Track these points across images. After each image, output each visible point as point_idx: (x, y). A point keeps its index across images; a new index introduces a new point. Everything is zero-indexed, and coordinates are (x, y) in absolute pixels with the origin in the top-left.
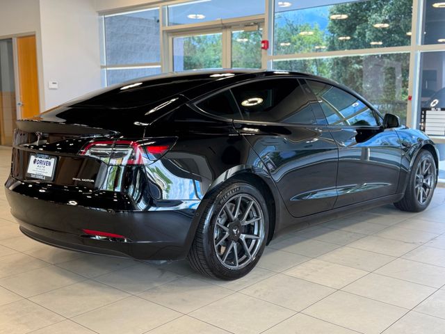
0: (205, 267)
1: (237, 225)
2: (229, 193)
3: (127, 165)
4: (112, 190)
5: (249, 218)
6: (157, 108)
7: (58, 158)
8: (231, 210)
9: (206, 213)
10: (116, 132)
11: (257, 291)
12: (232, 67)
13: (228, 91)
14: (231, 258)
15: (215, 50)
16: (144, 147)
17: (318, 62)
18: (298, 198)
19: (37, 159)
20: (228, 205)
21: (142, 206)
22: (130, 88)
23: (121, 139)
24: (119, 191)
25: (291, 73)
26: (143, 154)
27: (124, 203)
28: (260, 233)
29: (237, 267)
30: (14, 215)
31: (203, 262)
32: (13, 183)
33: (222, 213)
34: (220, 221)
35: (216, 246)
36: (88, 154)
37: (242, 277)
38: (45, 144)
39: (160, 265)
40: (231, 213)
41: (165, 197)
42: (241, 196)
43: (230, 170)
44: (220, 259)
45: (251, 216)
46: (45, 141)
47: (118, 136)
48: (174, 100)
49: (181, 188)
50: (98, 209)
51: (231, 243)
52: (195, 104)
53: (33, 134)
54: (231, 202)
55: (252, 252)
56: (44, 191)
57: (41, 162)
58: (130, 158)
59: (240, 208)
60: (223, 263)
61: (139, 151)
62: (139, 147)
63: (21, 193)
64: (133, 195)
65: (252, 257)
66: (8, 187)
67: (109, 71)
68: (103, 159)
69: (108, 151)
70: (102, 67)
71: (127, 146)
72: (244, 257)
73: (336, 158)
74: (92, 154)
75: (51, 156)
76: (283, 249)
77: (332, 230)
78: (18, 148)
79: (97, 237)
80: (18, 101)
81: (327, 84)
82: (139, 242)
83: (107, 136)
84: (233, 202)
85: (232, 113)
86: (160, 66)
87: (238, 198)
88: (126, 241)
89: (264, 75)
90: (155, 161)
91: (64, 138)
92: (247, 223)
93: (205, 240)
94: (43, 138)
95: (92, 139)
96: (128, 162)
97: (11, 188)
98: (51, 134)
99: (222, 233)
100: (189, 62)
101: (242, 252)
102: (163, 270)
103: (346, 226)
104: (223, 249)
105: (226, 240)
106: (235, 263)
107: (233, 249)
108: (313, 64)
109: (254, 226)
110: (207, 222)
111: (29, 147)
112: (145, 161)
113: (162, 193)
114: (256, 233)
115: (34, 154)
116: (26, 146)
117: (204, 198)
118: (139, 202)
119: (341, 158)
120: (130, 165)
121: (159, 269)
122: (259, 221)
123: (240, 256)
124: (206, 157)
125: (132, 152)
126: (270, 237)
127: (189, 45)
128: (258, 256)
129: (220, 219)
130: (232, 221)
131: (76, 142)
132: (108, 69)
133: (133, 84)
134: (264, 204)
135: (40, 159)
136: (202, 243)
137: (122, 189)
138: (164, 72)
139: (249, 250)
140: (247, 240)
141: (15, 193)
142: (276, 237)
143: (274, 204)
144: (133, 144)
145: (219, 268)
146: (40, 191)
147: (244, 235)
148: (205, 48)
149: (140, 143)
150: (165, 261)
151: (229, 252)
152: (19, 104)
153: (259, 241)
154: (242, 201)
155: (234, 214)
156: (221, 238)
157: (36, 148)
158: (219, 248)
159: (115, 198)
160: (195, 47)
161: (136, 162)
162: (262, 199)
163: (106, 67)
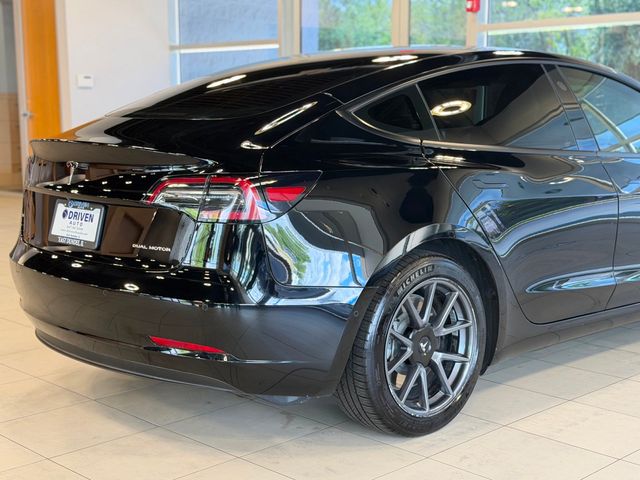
0: (369, 410)
1: (428, 335)
2: (414, 274)
3: (230, 221)
4: (200, 265)
5: (448, 323)
6: (276, 123)
7: (106, 209)
8: (416, 305)
9: (371, 311)
10: (210, 162)
11: (465, 457)
12: (410, 43)
13: (413, 86)
14: (416, 395)
15: (374, 17)
16: (261, 189)
17: (569, 36)
18: (538, 288)
19: (69, 209)
20: (410, 298)
21: (255, 295)
22: (223, 85)
23: (218, 174)
24: (214, 267)
25: (526, 54)
26: (259, 202)
27: (223, 290)
28: (470, 350)
29: (427, 412)
30: (25, 310)
31: (365, 401)
32: (25, 251)
33: (400, 313)
34: (397, 327)
35: (389, 373)
36: (159, 200)
37: (436, 430)
38: (83, 182)
39: (287, 404)
40: (416, 313)
41: (295, 281)
42: (435, 281)
43: (412, 235)
44: (395, 396)
45: (453, 318)
46: (83, 177)
47: (213, 169)
48: (309, 106)
49: (326, 269)
50: (175, 300)
51: (416, 367)
52: (352, 111)
53: (63, 164)
54: (415, 293)
55: (454, 386)
56: (79, 266)
57: (76, 215)
58: (234, 209)
59: (434, 305)
60: (401, 403)
61: (251, 196)
62: (253, 189)
63: (40, 270)
64: (240, 275)
65: (455, 395)
66: (16, 260)
67: (184, 54)
68: (185, 210)
69: (196, 194)
70: (173, 48)
71: (229, 187)
72: (440, 394)
73: (613, 216)
74: (168, 200)
75: (94, 204)
76: (510, 383)
77: (602, 349)
78: (34, 190)
79: (173, 352)
80: (23, 108)
81: (596, 74)
82: (248, 362)
83: (193, 168)
84: (421, 292)
85: (421, 128)
86: (276, 46)
87: (429, 285)
88: (225, 359)
89: (476, 57)
90: (279, 216)
91: (115, 171)
92: (445, 332)
93: (368, 362)
94: (79, 171)
95: (166, 173)
96: (232, 215)
97: (22, 261)
98: (93, 165)
99: (401, 349)
100: (326, 38)
101: (435, 385)
102: (289, 414)
103: (627, 342)
104: (401, 379)
105: (407, 362)
106: (423, 404)
107: (419, 379)
108: (558, 41)
109: (458, 338)
110: (372, 328)
111: (54, 188)
112: (262, 214)
113: (290, 274)
114: (461, 350)
115: (64, 200)
116: (48, 187)
117: (367, 285)
118: (250, 287)
119: (625, 214)
120: (233, 221)
121: (283, 413)
122: (467, 329)
123: (432, 394)
124: (373, 209)
125: (239, 197)
126: (488, 358)
127: (326, 9)
128: (466, 393)
129: (395, 324)
130: (418, 328)
131: (136, 179)
132: (183, 51)
133: (229, 77)
134: (478, 299)
135: (74, 210)
136: (364, 367)
137: (220, 264)
138: (283, 55)
139: (448, 382)
140: (445, 363)
141: (28, 270)
142: (498, 359)
143: (496, 298)
144: (242, 183)
145: (395, 413)
146: (73, 265)
147: (441, 354)
148: (356, 12)
149: (255, 181)
150: (295, 398)
151: (411, 384)
152: (25, 115)
153: (468, 365)
154: (436, 291)
155: (422, 314)
156: (397, 359)
157: (66, 188)
158: (394, 376)
159: (207, 281)
160: (337, 10)
161: (245, 216)
162: (473, 288)
163: (180, 47)
